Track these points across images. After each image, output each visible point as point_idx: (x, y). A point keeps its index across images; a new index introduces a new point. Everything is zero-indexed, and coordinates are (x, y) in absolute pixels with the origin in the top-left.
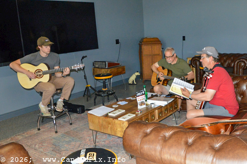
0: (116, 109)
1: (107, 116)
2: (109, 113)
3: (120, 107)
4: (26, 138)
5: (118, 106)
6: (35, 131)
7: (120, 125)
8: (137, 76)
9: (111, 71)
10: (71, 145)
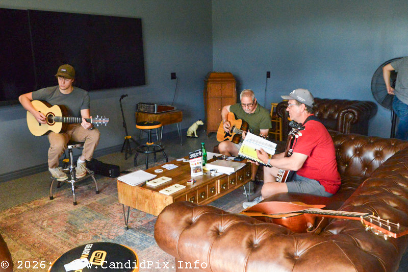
0: (159, 175)
1: (143, 185)
2: (148, 181)
3: (166, 173)
4: (32, 209)
5: (162, 171)
6: (46, 200)
7: (162, 200)
9: (161, 117)
10: (93, 225)
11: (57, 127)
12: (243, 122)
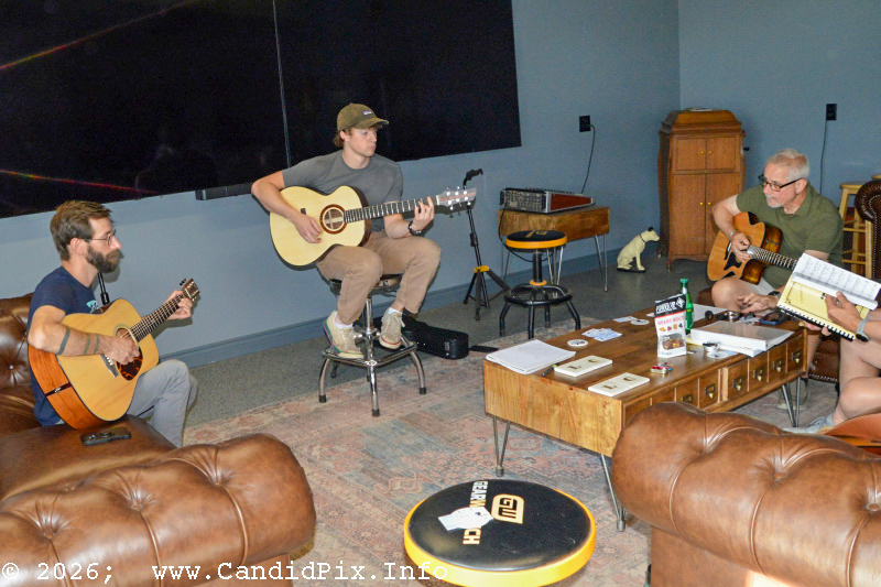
0: (580, 354)
1: (548, 374)
2: (558, 364)
3: (595, 348)
4: (283, 421)
5: (586, 343)
6: (312, 403)
7: (594, 409)
8: (649, 244)
9: (559, 222)
10: (421, 461)
11: (354, 232)
12: (769, 229)
